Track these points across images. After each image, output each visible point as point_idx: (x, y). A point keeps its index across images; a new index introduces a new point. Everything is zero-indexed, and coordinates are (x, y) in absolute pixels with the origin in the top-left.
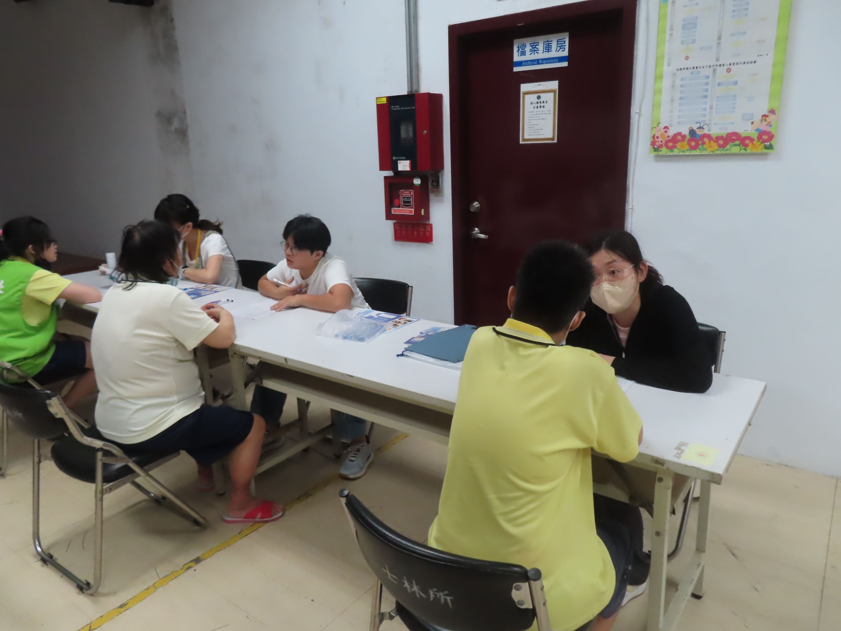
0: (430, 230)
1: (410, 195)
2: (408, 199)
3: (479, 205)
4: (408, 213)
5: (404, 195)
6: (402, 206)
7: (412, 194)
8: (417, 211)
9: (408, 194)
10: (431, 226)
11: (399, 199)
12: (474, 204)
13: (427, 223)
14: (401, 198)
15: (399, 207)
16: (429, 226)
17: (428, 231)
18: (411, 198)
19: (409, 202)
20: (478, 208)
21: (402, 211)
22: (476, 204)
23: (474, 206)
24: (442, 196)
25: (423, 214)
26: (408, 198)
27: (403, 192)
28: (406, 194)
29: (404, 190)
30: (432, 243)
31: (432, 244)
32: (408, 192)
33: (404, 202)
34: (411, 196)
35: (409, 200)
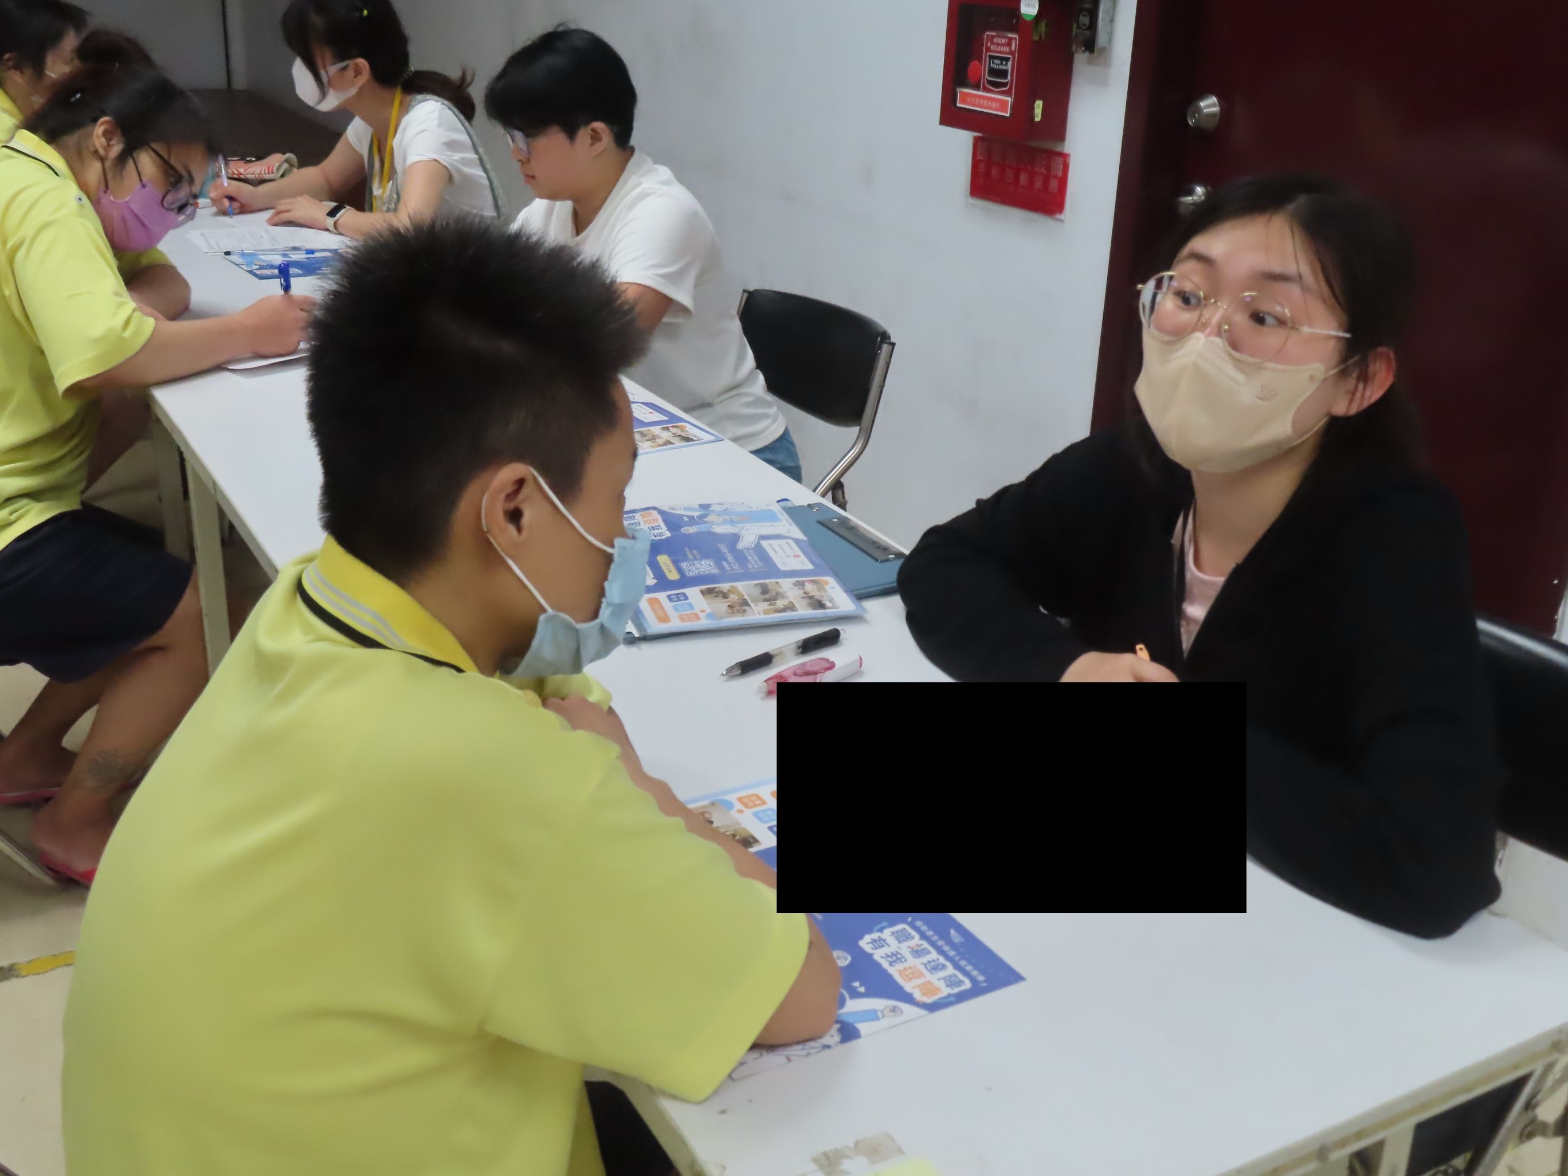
0: (1060, 174)
1: (1007, 49)
2: (1001, 64)
3: (1216, 109)
4: (995, 110)
5: (993, 47)
6: (984, 85)
7: (1013, 49)
8: (1022, 108)
9: (1003, 45)
10: (1065, 157)
11: (980, 61)
12: (1202, 104)
13: (1058, 149)
14: (986, 56)
15: (977, 87)
16: (1060, 160)
17: (1056, 177)
18: (1011, 61)
19: (1003, 74)
20: (1212, 115)
21: (981, 101)
22: (1210, 105)
23: (1199, 110)
24: (1107, 64)
25: (1038, 119)
26: (1002, 59)
27: (993, 37)
28: (998, 44)
29: (994, 34)
30: (1062, 217)
31: (1062, 221)
32: (1003, 41)
33: (993, 72)
34: (1012, 53)
35: (1001, 67)
